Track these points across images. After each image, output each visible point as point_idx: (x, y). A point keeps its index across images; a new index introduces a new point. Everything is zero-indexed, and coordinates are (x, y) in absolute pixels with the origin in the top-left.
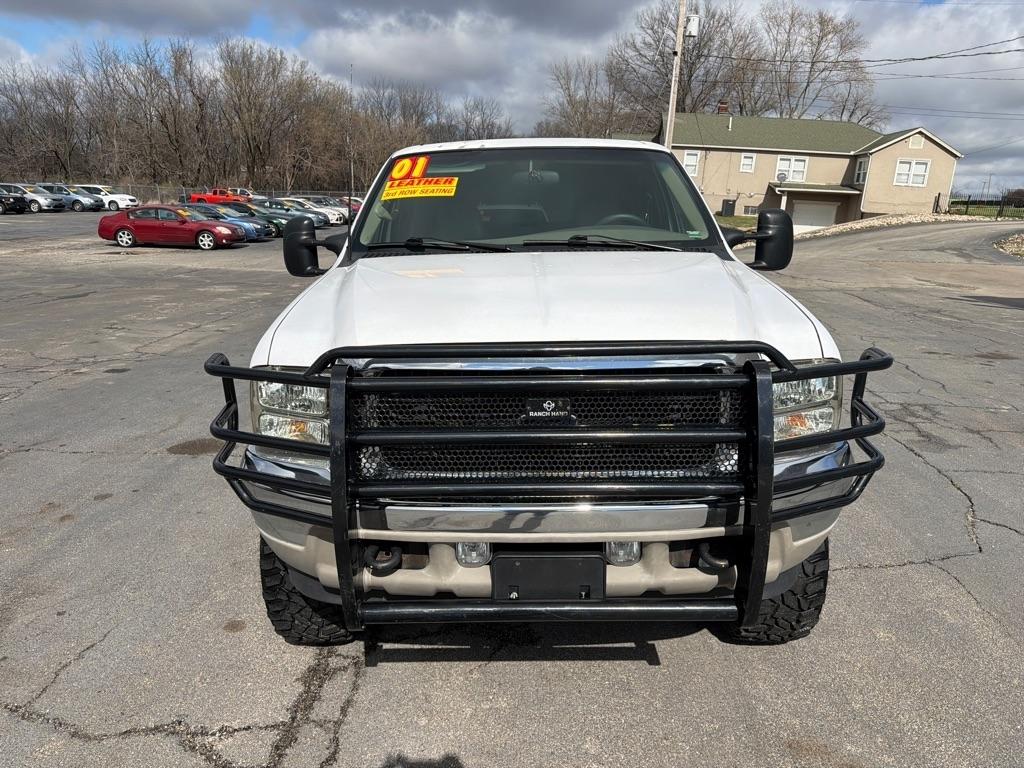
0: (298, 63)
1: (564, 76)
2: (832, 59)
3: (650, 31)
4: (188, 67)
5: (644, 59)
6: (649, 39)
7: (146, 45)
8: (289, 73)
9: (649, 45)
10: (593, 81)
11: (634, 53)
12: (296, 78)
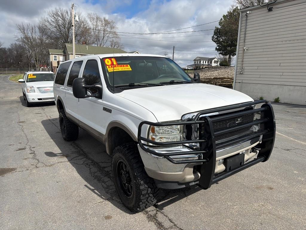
1: (22, 29)
2: (109, 31)
3: (53, 17)
5: (52, 26)
6: (53, 20)
9: (53, 22)
10: (34, 31)
11: (48, 24)
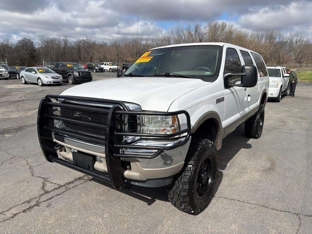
0: (230, 26)
4: (199, 30)
7: (189, 25)
8: (227, 29)
12: (229, 30)
